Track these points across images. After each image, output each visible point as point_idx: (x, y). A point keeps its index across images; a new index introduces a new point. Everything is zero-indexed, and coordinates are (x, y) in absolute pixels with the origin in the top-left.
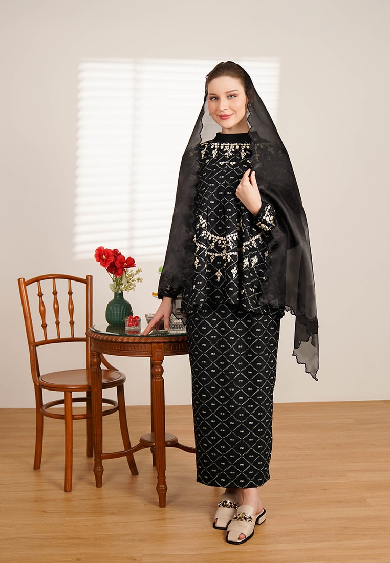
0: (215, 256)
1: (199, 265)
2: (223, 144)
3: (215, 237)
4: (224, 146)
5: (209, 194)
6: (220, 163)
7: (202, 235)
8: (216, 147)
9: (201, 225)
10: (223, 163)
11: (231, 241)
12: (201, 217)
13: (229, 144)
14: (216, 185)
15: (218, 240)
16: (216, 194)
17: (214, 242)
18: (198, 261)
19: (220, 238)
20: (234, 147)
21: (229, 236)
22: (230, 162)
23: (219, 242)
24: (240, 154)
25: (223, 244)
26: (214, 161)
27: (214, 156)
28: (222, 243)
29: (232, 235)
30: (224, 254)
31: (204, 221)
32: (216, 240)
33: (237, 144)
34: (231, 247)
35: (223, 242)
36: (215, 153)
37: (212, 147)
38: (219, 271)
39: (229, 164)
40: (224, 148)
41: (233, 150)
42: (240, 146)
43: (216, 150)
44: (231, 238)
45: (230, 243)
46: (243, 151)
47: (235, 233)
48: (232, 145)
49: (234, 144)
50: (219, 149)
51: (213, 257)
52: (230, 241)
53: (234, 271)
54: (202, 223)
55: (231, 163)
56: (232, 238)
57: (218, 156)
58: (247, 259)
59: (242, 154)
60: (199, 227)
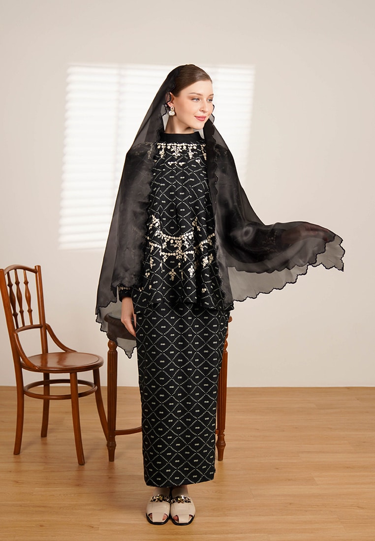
0: (167, 256)
1: (154, 265)
2: (170, 144)
3: (167, 236)
4: (171, 146)
5: (160, 193)
6: (169, 163)
7: (156, 235)
8: (163, 147)
9: (154, 224)
10: (172, 163)
11: (187, 241)
12: (154, 217)
13: (175, 144)
14: (167, 185)
15: (171, 239)
16: (167, 193)
17: (166, 241)
18: (153, 260)
19: (172, 238)
20: (181, 147)
21: (184, 235)
22: (178, 163)
23: (172, 241)
24: (188, 154)
25: (176, 243)
26: (163, 161)
27: (162, 156)
28: (174, 243)
29: (187, 235)
30: (177, 254)
31: (157, 220)
32: (168, 240)
33: (183, 144)
34: (187, 246)
35: (176, 241)
36: (162, 153)
37: (159, 147)
38: (173, 270)
39: (178, 164)
40: (171, 148)
41: (181, 151)
42: (187, 146)
43: (163, 150)
44: (186, 238)
45: (186, 242)
46: (190, 151)
47: (190, 232)
48: (178, 145)
49: (181, 145)
50: (166, 149)
51: (165, 256)
52: (185, 240)
53: (191, 270)
54: (155, 222)
55: (180, 163)
56: (188, 237)
57: (166, 156)
58: (207, 257)
59: (190, 154)
60: (153, 227)
